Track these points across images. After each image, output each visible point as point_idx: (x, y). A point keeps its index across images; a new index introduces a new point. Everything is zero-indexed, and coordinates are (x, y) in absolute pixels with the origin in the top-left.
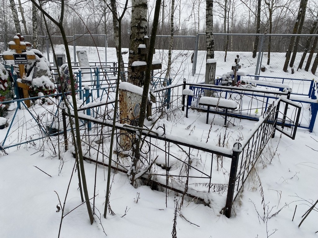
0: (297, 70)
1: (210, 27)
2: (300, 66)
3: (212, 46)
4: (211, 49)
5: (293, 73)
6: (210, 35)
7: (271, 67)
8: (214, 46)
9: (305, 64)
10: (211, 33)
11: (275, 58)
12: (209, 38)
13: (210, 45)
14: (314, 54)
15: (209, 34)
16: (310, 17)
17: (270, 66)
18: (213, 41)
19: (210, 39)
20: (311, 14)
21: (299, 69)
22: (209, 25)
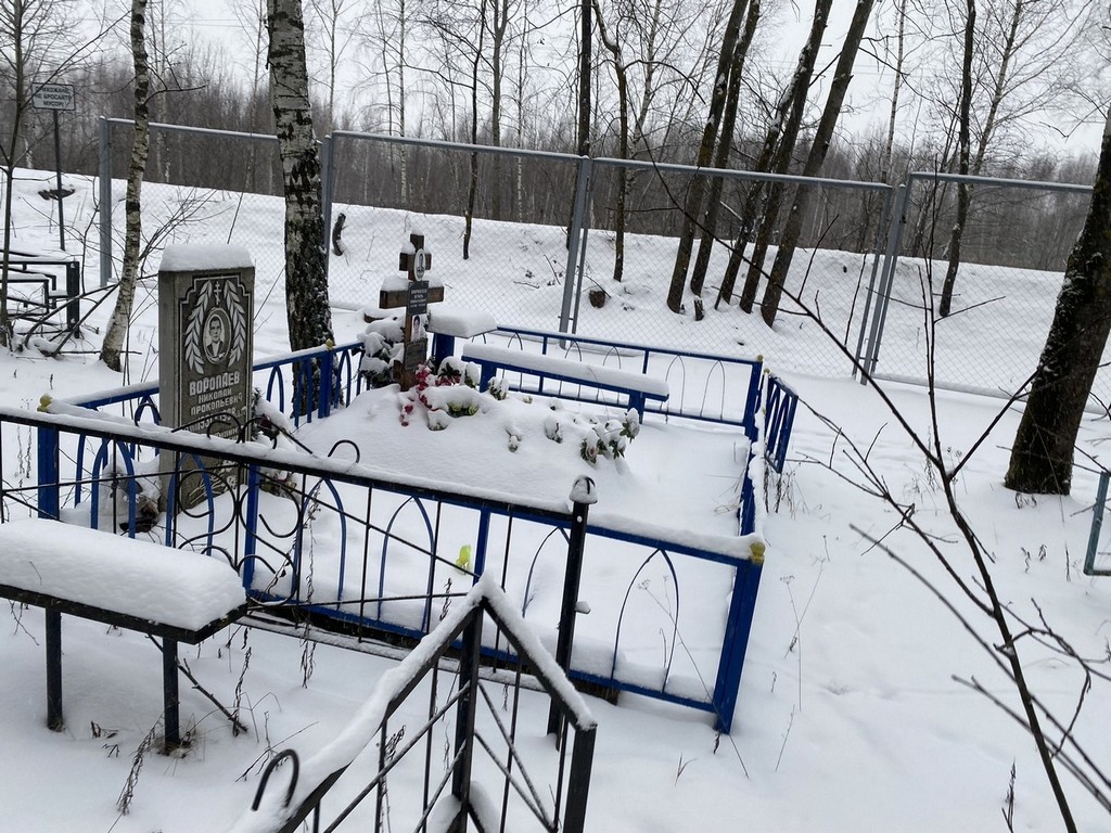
0: (716, 307)
1: (290, 81)
2: (726, 292)
3: (306, 182)
4: (304, 196)
5: (700, 316)
6: (296, 126)
7: (626, 291)
8: (316, 178)
9: (740, 283)
10: (299, 112)
11: (644, 256)
12: (290, 137)
13: (295, 174)
14: (770, 247)
15: (285, 119)
16: (763, 125)
17: (623, 284)
18: (310, 154)
19: (294, 142)
20: (765, 115)
21: (722, 304)
22: (286, 73)
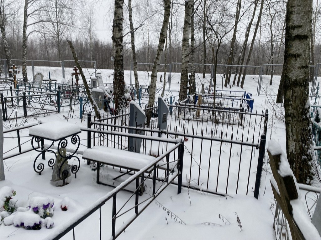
0: (233, 86)
5: (230, 88)
